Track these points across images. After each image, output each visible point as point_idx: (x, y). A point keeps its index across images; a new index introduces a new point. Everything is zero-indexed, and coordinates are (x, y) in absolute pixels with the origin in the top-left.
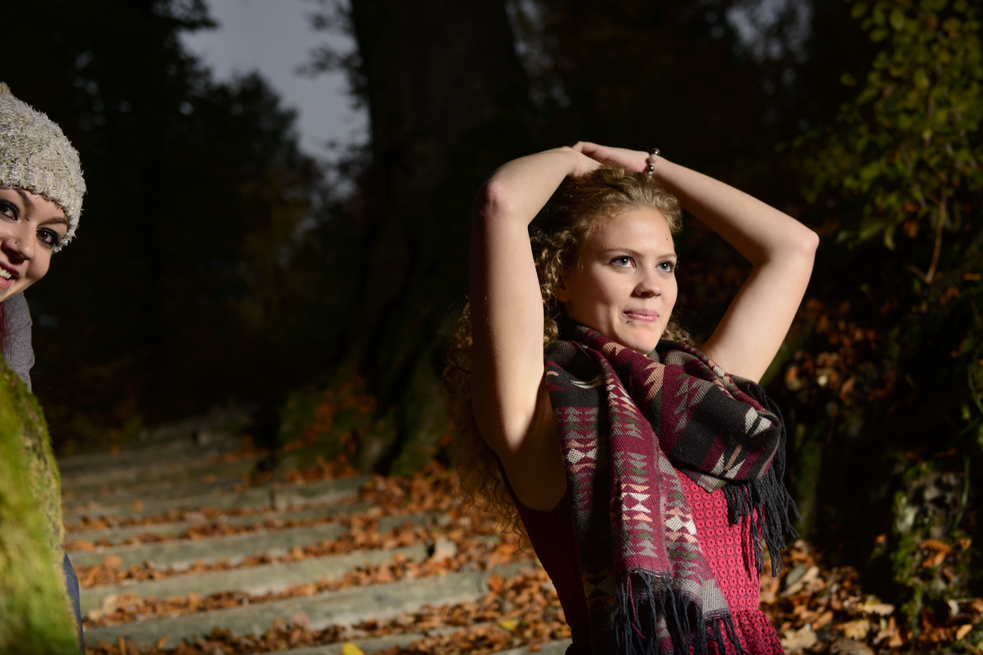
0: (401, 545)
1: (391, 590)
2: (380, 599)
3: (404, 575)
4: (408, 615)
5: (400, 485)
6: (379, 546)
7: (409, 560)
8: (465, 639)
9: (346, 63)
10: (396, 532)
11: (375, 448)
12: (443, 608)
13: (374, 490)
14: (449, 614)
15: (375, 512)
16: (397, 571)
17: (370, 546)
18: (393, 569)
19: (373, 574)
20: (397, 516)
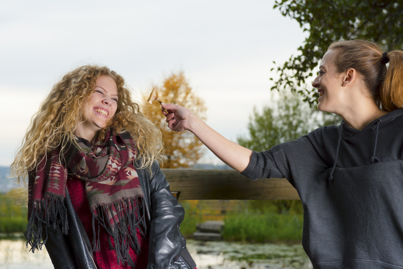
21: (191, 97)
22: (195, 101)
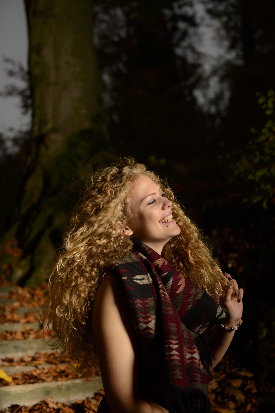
0: (28, 322)
1: (21, 344)
2: (16, 348)
3: (28, 337)
4: (29, 357)
5: (30, 293)
6: (18, 322)
7: (31, 330)
8: (55, 371)
9: (22, 93)
10: (26, 316)
11: (19, 273)
12: (45, 354)
13: (17, 293)
14: (48, 358)
15: (16, 304)
16: (25, 334)
17: (14, 321)
18: (23, 333)
19: (14, 335)
20: (27, 307)
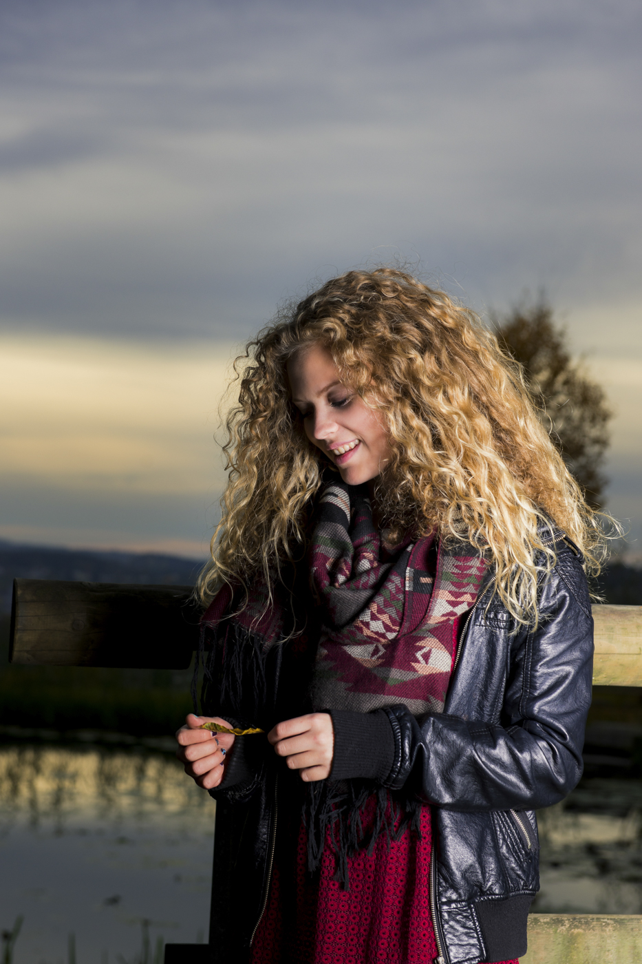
21: (567, 383)
22: (578, 392)
